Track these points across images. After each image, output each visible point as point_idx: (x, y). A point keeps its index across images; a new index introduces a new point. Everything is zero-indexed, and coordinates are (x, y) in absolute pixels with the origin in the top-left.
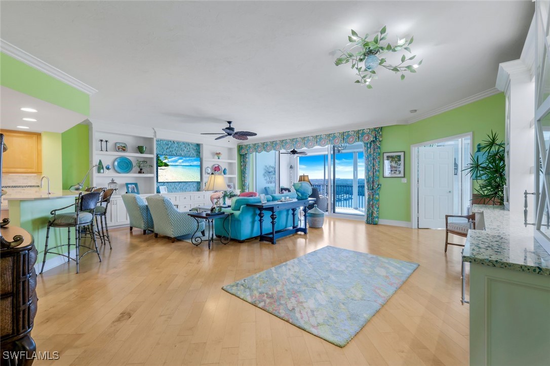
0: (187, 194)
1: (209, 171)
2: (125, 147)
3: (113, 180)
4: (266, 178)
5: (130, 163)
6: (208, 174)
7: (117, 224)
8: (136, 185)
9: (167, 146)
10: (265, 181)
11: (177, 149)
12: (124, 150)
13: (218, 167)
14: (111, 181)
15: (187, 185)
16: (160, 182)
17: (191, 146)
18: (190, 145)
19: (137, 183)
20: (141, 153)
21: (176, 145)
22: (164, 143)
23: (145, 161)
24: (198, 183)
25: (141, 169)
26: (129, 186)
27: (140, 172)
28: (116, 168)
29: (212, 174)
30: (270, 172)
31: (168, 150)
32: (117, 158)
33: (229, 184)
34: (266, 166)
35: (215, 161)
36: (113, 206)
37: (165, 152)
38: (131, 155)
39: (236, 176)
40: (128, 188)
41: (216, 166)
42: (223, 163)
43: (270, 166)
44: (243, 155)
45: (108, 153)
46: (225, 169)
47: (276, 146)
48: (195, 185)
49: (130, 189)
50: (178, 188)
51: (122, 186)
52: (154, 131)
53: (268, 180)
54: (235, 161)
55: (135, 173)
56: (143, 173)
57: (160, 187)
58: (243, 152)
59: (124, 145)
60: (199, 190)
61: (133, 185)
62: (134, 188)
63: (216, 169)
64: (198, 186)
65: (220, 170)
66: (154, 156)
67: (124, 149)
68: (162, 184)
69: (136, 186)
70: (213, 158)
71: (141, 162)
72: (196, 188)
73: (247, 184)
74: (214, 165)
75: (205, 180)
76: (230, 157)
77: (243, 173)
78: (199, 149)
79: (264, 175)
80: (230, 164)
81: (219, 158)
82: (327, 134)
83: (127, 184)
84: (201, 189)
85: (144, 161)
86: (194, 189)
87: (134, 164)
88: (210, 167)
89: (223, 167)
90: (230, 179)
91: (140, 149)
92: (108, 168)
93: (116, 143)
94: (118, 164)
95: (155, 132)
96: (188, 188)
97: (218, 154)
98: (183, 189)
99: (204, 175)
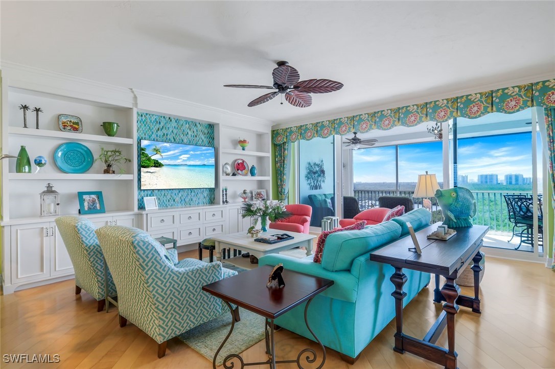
0: (194, 211)
1: (229, 169)
2: (77, 124)
3: (49, 187)
4: (309, 182)
5: (89, 152)
6: (228, 174)
7: (55, 275)
8: (99, 195)
9: (158, 126)
10: (309, 186)
11: (175, 131)
12: (76, 130)
13: (242, 164)
14: (46, 189)
15: (193, 194)
16: (144, 190)
17: (199, 127)
18: (198, 124)
19: (101, 192)
20: (109, 135)
21: (174, 124)
22: (153, 119)
23: (117, 150)
24: (212, 190)
25: (109, 166)
26: (85, 197)
27: (106, 172)
28: (59, 163)
29: (234, 175)
30: (315, 173)
31: (159, 133)
32: (62, 145)
33: (259, 191)
34: (309, 164)
35: (238, 154)
36: (45, 238)
37: (154, 136)
38: (91, 139)
39: (269, 178)
40: (82, 201)
41: (240, 161)
42: (250, 156)
43: (315, 164)
44: (280, 146)
45: (40, 132)
46: (253, 168)
47: (339, 127)
48: (206, 193)
49: (86, 204)
50: (177, 199)
51: (69, 198)
52: (132, 95)
53: (312, 184)
54: (268, 154)
55: (98, 173)
56: (114, 172)
57: (145, 198)
58: (280, 140)
59: (76, 121)
60: (212, 201)
61: (93, 196)
62: (94, 202)
63: (239, 167)
64: (212, 196)
65: (244, 168)
66: (133, 141)
67: (75, 126)
68: (149, 192)
69: (98, 198)
70: (235, 148)
71: (109, 153)
72: (207, 199)
73: (286, 191)
74: (236, 161)
75: (222, 185)
76: (260, 148)
77: (279, 174)
78: (213, 132)
79: (308, 178)
80: (260, 159)
81: (243, 149)
82: (449, 97)
83: (81, 195)
84: (215, 201)
85: (115, 151)
86: (204, 200)
87: (96, 156)
88: (230, 163)
89: (250, 163)
90: (261, 184)
91: (107, 129)
92: (39, 163)
93: (59, 116)
94: (64, 155)
95: (135, 98)
96: (194, 199)
97: (242, 142)
98: (187, 200)
99: (222, 177)
